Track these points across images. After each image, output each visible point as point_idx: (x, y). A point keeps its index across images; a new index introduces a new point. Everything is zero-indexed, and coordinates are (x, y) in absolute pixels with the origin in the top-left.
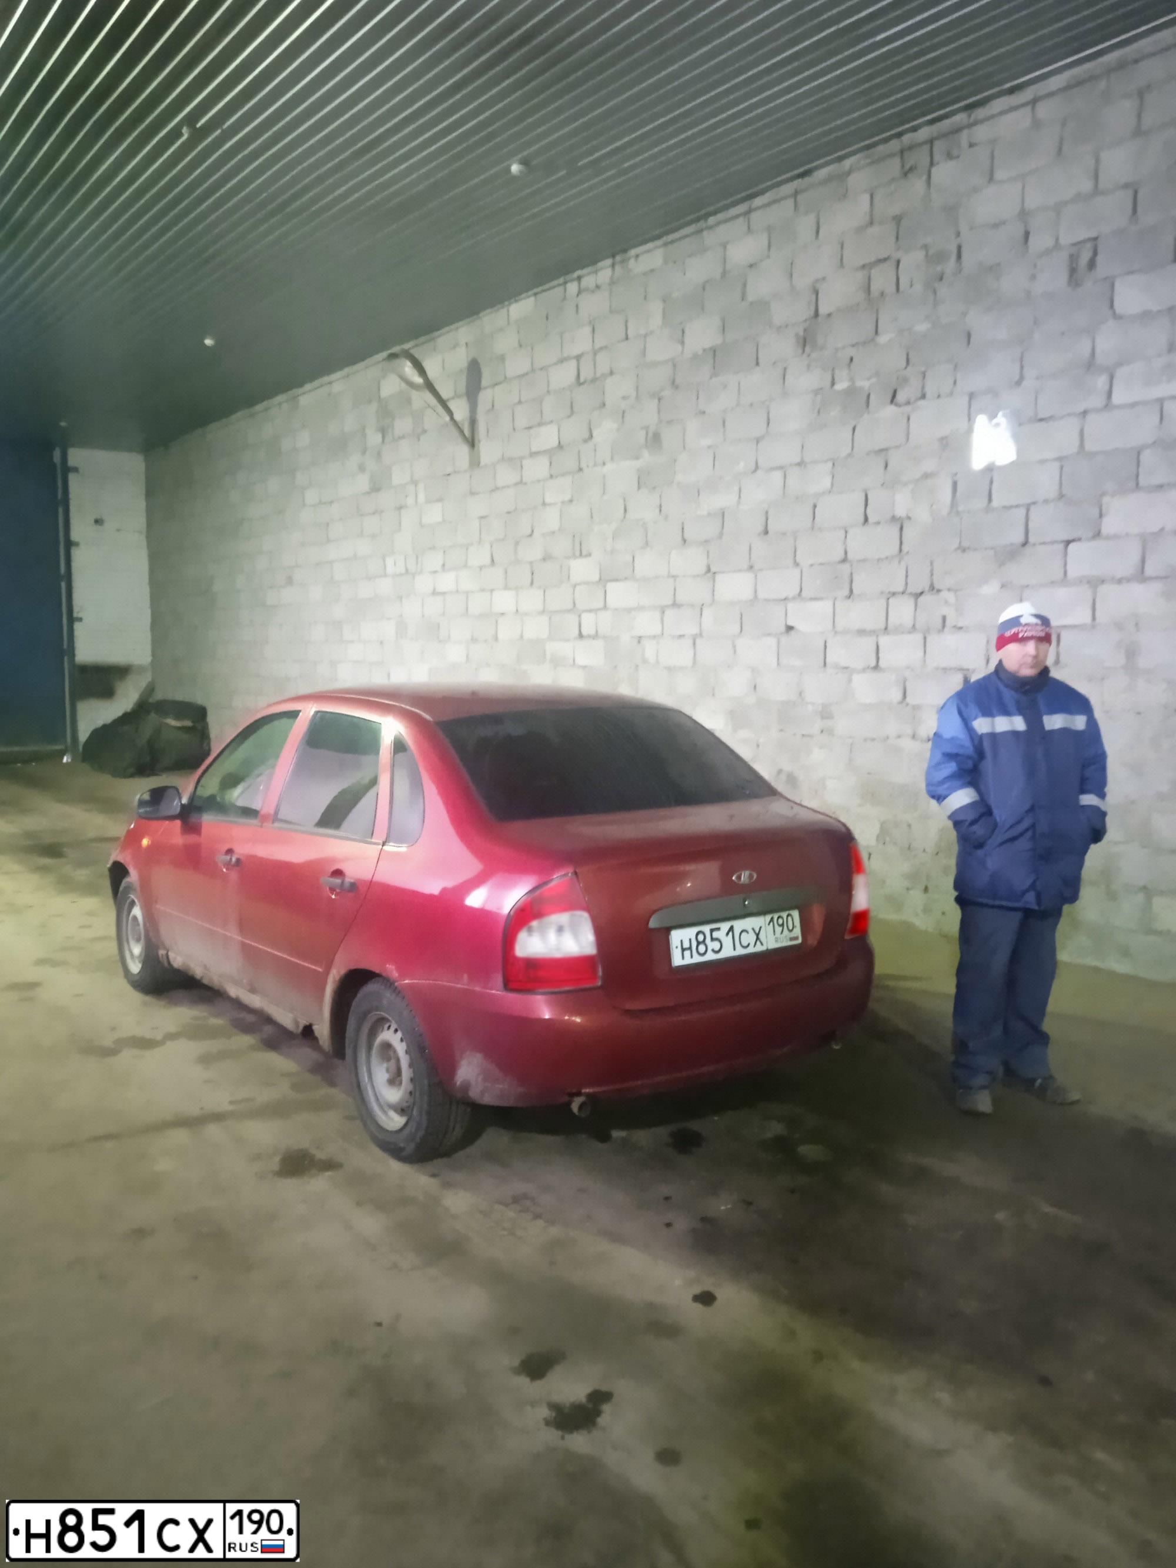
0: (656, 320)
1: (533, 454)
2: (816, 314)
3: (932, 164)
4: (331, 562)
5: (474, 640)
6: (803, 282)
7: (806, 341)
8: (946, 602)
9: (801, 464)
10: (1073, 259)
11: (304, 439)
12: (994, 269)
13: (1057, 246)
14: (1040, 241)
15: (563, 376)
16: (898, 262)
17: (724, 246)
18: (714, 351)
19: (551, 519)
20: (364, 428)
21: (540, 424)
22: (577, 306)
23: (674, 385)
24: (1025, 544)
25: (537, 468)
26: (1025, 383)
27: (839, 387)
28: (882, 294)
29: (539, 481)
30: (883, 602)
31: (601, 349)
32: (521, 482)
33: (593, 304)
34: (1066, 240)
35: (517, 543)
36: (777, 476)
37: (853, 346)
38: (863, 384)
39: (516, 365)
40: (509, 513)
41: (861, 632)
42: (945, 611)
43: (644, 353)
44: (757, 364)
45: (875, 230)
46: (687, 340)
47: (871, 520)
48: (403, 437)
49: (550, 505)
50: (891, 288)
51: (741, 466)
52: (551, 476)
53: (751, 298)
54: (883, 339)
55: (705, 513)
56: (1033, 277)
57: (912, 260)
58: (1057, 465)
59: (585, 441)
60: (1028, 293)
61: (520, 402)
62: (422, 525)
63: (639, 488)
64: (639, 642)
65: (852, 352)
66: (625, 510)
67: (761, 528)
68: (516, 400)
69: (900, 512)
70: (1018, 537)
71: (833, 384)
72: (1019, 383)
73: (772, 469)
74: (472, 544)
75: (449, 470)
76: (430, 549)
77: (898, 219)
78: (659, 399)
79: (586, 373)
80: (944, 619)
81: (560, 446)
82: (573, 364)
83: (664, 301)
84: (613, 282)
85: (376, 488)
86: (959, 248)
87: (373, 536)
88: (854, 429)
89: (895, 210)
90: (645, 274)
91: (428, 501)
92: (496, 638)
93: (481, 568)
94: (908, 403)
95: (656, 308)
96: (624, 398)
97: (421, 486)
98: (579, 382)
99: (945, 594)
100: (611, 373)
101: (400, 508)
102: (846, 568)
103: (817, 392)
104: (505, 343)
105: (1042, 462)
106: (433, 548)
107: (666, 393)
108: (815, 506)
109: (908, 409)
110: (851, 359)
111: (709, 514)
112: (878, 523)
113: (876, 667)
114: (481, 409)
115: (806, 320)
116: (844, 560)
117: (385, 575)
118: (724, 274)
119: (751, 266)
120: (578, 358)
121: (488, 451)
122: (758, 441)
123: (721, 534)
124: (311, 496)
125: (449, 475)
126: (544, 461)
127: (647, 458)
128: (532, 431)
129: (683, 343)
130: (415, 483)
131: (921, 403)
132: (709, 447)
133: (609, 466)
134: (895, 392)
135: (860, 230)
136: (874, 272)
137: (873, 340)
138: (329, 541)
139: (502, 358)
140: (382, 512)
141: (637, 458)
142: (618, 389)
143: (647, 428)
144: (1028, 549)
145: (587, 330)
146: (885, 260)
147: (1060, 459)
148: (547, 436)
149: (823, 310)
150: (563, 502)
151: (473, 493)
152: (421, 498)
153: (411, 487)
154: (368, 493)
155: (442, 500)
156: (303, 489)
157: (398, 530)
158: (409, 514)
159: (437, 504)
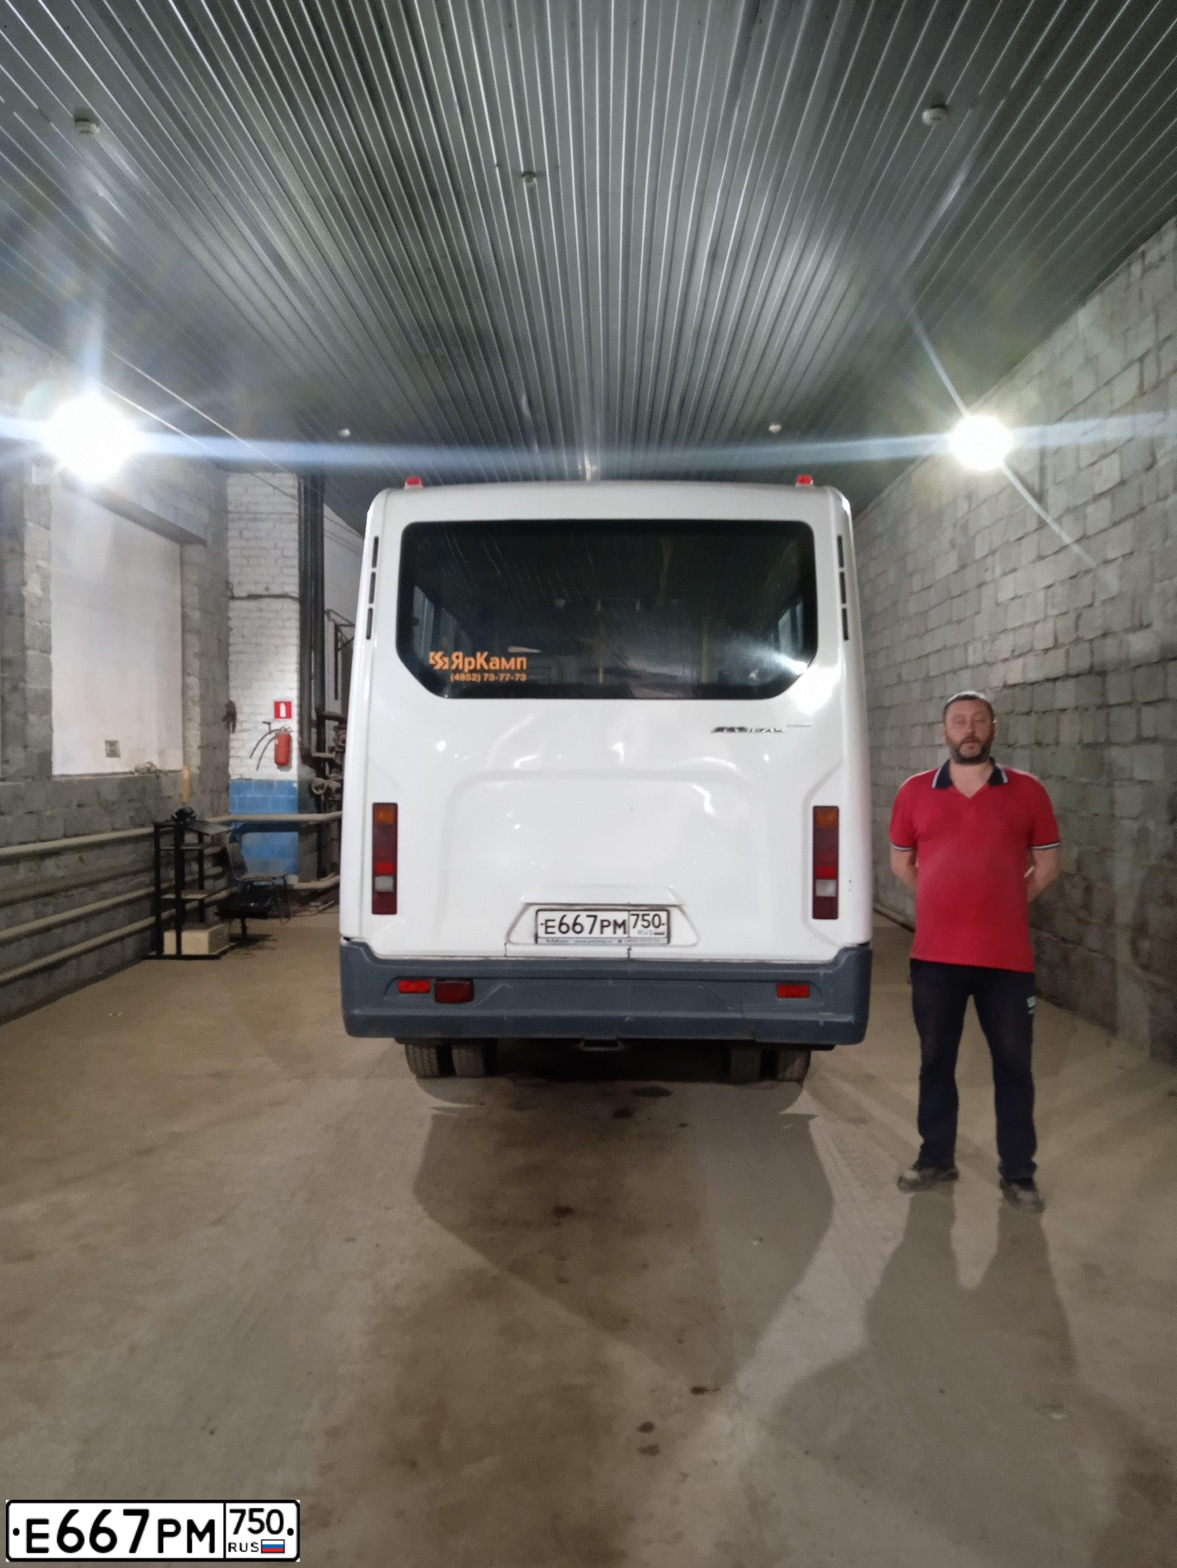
1: (1097, 497)
4: (927, 655)
5: (1039, 744)
15: (1126, 387)
19: (1111, 581)
21: (1104, 457)
22: (1141, 291)
25: (1100, 514)
29: (1101, 532)
35: (1079, 616)
40: (1073, 577)
48: (985, 501)
49: (1111, 561)
52: (1113, 524)
59: (1149, 468)
62: (998, 605)
74: (1037, 622)
75: (1020, 533)
76: (1002, 632)
79: (1151, 379)
81: (1123, 482)
82: (1137, 368)
85: (963, 567)
87: (959, 622)
91: (1004, 574)
92: (1057, 743)
93: (1046, 650)
97: (998, 555)
98: (1143, 392)
101: (980, 585)
104: (1072, 363)
106: (1004, 631)
114: (1052, 449)
117: (966, 667)
120: (1141, 359)
121: (1055, 502)
124: (917, 584)
125: (1021, 538)
126: (1105, 501)
128: (1096, 466)
130: (993, 552)
138: (927, 631)
140: (967, 592)
145: (1151, 319)
148: (1109, 472)
150: (1124, 556)
151: (1041, 558)
152: (998, 571)
153: (989, 560)
154: (956, 572)
155: (1014, 570)
156: (911, 575)
157: (978, 613)
158: (987, 591)
159: (1011, 577)
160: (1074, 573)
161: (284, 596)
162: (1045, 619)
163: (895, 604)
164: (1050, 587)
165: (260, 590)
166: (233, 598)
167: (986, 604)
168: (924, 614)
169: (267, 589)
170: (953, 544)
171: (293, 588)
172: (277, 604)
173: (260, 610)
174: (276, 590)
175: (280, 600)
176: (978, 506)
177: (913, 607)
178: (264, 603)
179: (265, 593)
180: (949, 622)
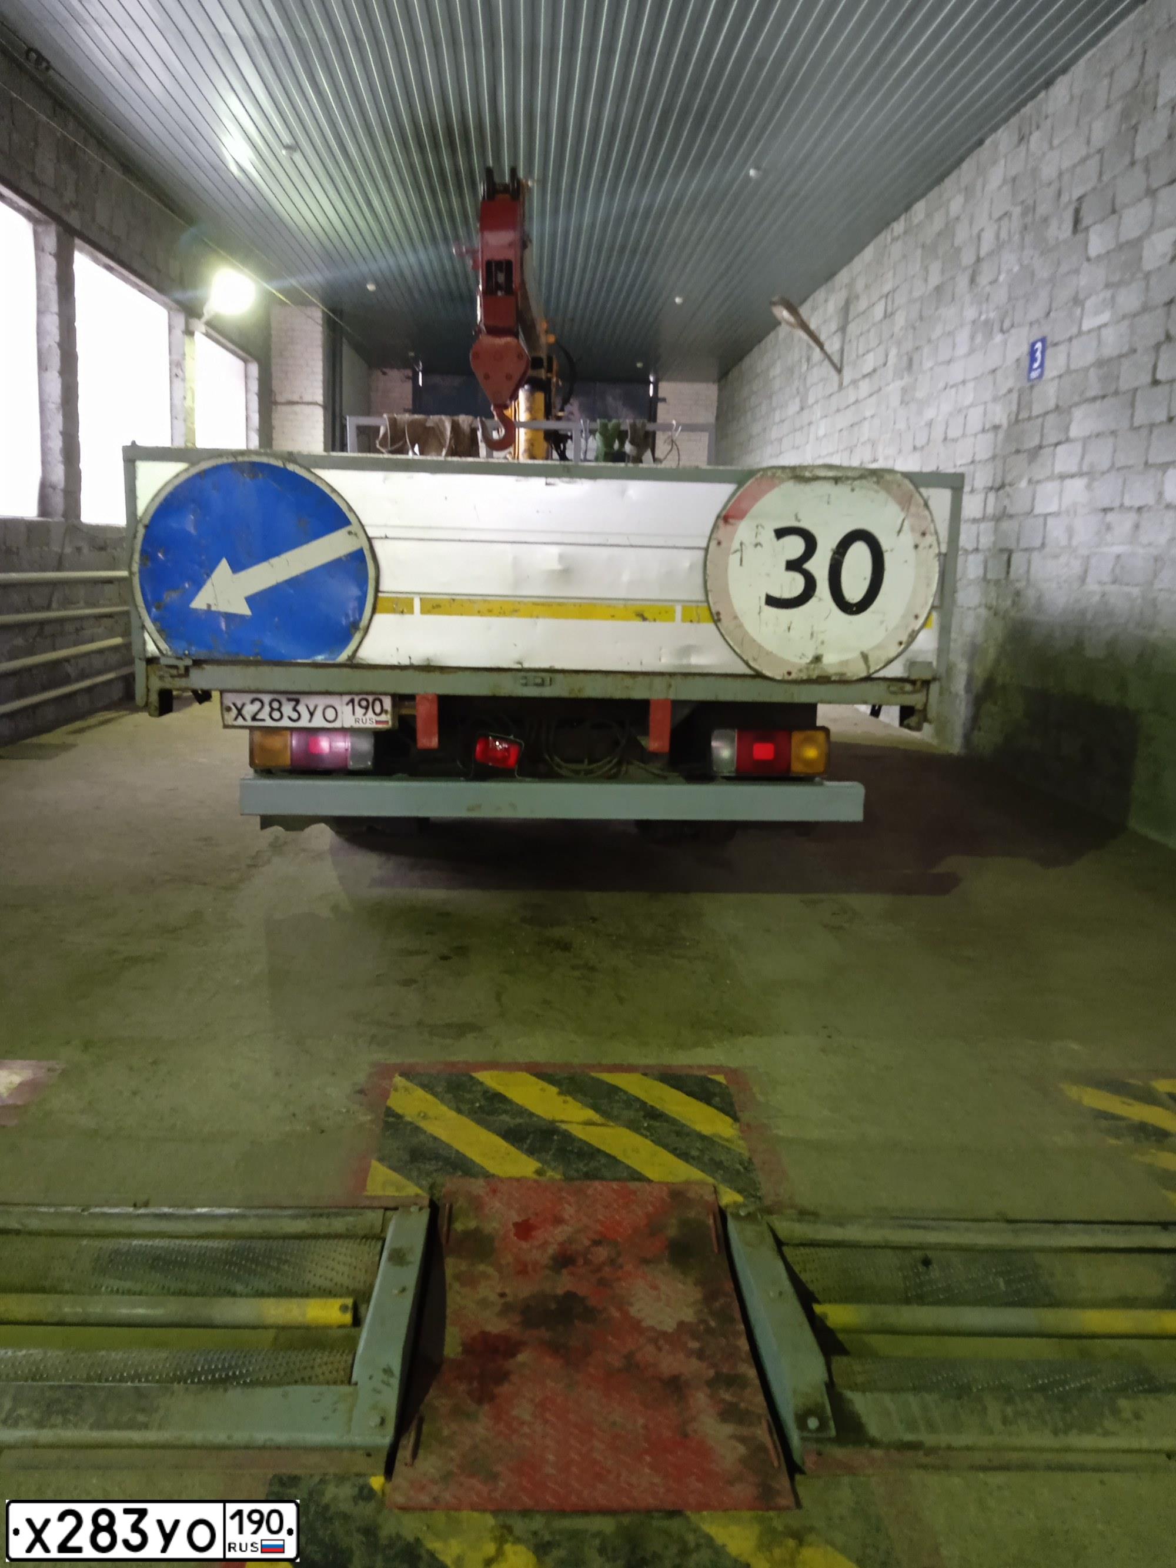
0: (918, 266)
1: (864, 376)
2: (979, 260)
3: (1031, 134)
6: (975, 232)
7: (973, 281)
8: (1008, 496)
9: (964, 382)
10: (1077, 211)
11: (777, 370)
12: (1045, 220)
13: (1070, 202)
14: (1065, 198)
15: (879, 311)
16: (1011, 215)
17: (949, 201)
18: (938, 289)
19: (866, 431)
20: (801, 358)
21: (868, 352)
22: (889, 255)
23: (921, 318)
24: (1040, 447)
25: (865, 387)
27: (983, 317)
28: (1003, 242)
29: (865, 399)
30: (983, 496)
31: (898, 287)
32: (857, 401)
33: (897, 249)
34: (1076, 195)
35: (851, 452)
36: (953, 390)
37: (990, 284)
38: (992, 315)
39: (862, 304)
40: (852, 426)
42: (1006, 502)
43: (911, 292)
44: (953, 298)
45: (1005, 189)
47: (987, 428)
48: (816, 365)
50: (1006, 238)
51: (941, 385)
52: (871, 395)
53: (956, 245)
54: (1002, 278)
55: (923, 423)
56: (1059, 228)
57: (1017, 211)
58: (1056, 382)
59: (885, 364)
60: (1057, 238)
61: (861, 334)
63: (902, 402)
65: (988, 289)
66: (894, 423)
67: (942, 437)
68: (859, 332)
69: (997, 422)
70: (1036, 442)
71: (980, 314)
72: (1048, 314)
73: (952, 387)
75: (831, 391)
77: (1014, 179)
78: (914, 328)
79: (889, 310)
80: (1005, 507)
81: (874, 371)
82: (883, 302)
83: (923, 246)
84: (905, 232)
85: (802, 409)
86: (1035, 202)
88: (985, 353)
89: (1013, 172)
90: (918, 225)
91: (822, 418)
94: (1007, 331)
95: (919, 251)
96: (901, 329)
97: (819, 406)
98: (885, 316)
99: (1007, 488)
100: (897, 310)
101: (810, 424)
102: (972, 467)
103: (974, 322)
104: (860, 285)
105: (1053, 379)
107: (917, 324)
108: (966, 417)
109: (1006, 335)
110: (989, 295)
111: (926, 425)
112: (988, 430)
113: (977, 550)
114: (847, 340)
115: (973, 263)
116: (973, 462)
118: (947, 224)
119: (958, 218)
120: (887, 296)
121: (848, 375)
122: (949, 362)
123: (928, 444)
124: (777, 416)
125: (830, 395)
126: (867, 380)
127: (907, 380)
128: (865, 357)
129: (926, 280)
130: (817, 402)
131: (1013, 331)
132: (931, 369)
133: (891, 387)
134: (1003, 322)
135: (1000, 188)
136: (1002, 222)
137: (997, 279)
138: (781, 453)
139: (857, 297)
141: (902, 378)
142: (900, 319)
143: (907, 353)
144: (1042, 452)
145: (891, 274)
146: (1006, 214)
147: (1060, 376)
148: (869, 363)
149: (981, 254)
150: (872, 416)
151: (838, 410)
152: (819, 415)
153: (815, 406)
154: (798, 413)
155: (826, 416)
156: (774, 410)
157: (807, 443)
158: (813, 428)
159: (824, 420)
160: (850, 423)
161: (315, 404)
162: (837, 452)
163: (765, 429)
164: (841, 430)
165: (296, 398)
166: (276, 403)
167: (812, 436)
168: (780, 440)
169: (301, 397)
170: (798, 393)
171: (319, 398)
172: (307, 409)
173: (296, 413)
174: (308, 398)
175: (311, 407)
176: (812, 367)
177: (774, 433)
178: (297, 408)
179: (299, 400)
180: (793, 448)
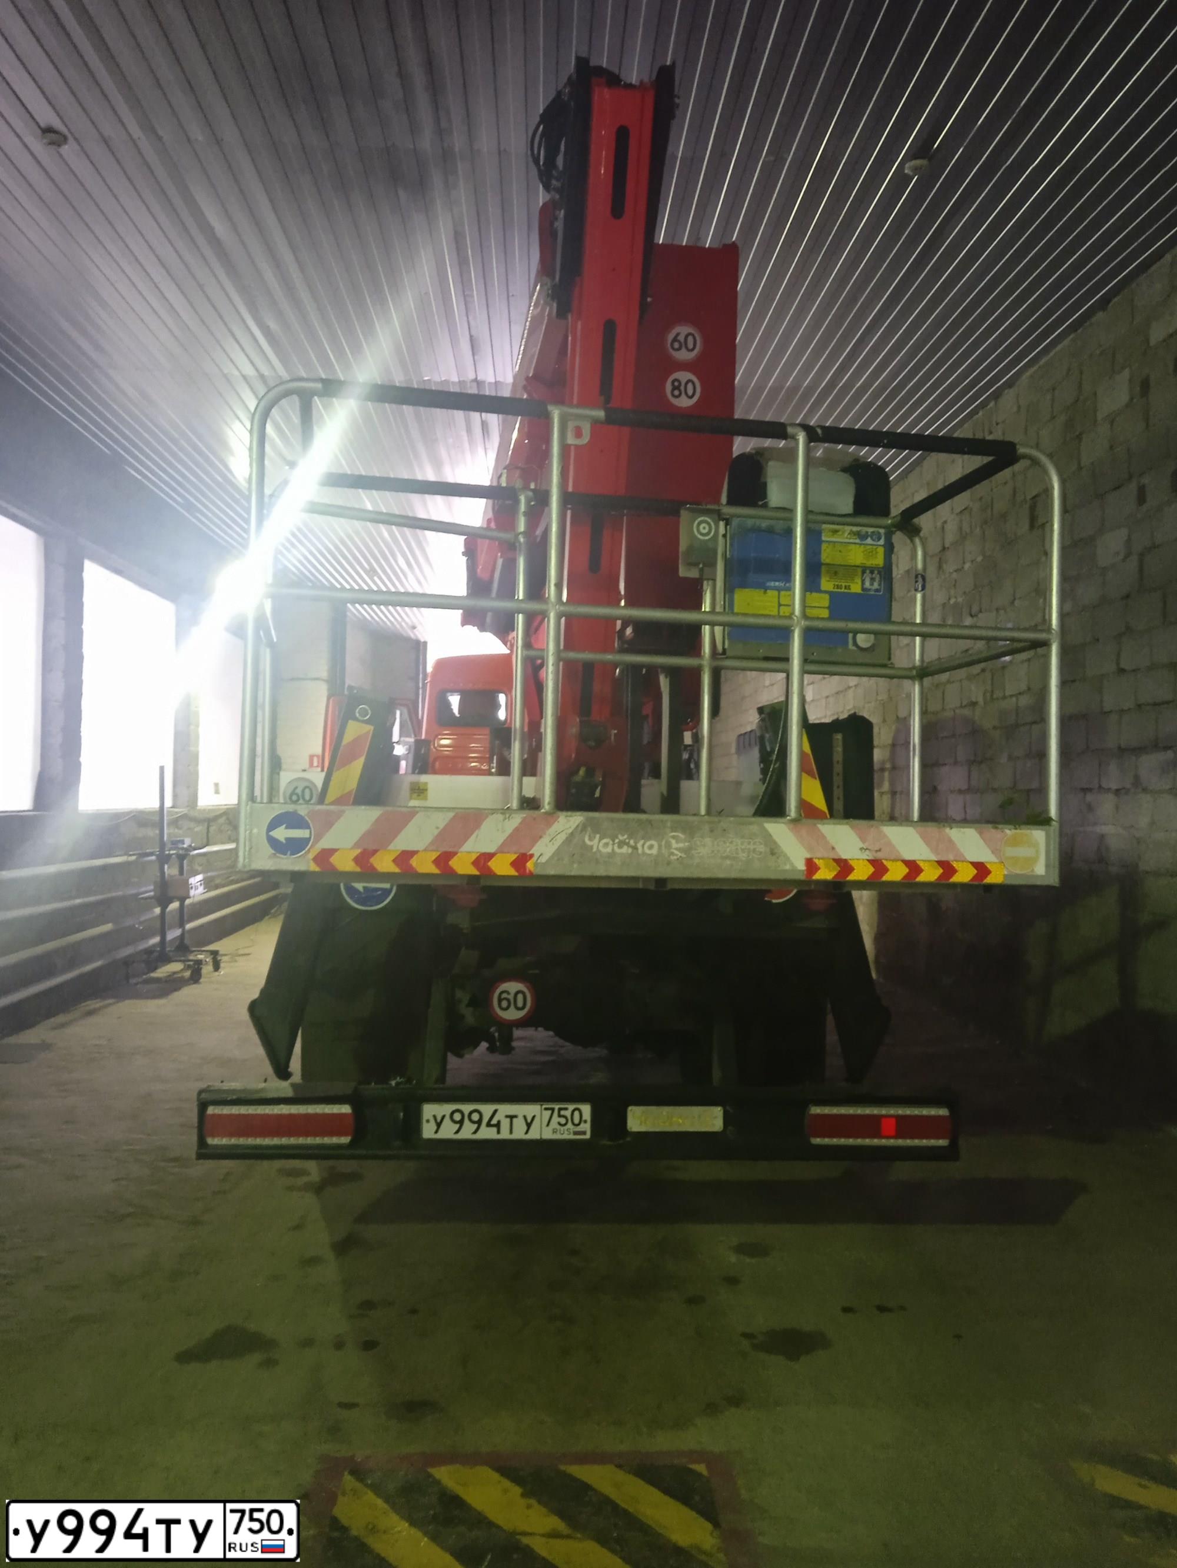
2: (944, 549)
13: (1025, 500)
26: (1017, 603)
28: (966, 534)
34: (1029, 497)
37: (956, 571)
41: (960, 792)
42: (988, 775)
46: (899, 565)
49: (852, 687)
50: (968, 530)
64: (881, 796)
71: (949, 599)
72: (1012, 603)
86: (992, 499)
94: (976, 616)
99: (989, 762)
103: (944, 605)
109: (975, 619)
112: (965, 706)
115: (940, 552)
116: (954, 736)
131: (980, 615)
134: (971, 608)
137: (963, 568)
149: (947, 545)
161: (320, 679)
165: (298, 676)
166: (280, 680)
169: (305, 674)
171: (324, 674)
172: (312, 684)
173: (301, 689)
174: (313, 674)
175: (316, 682)
178: (303, 684)
179: (304, 677)
